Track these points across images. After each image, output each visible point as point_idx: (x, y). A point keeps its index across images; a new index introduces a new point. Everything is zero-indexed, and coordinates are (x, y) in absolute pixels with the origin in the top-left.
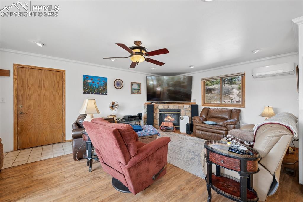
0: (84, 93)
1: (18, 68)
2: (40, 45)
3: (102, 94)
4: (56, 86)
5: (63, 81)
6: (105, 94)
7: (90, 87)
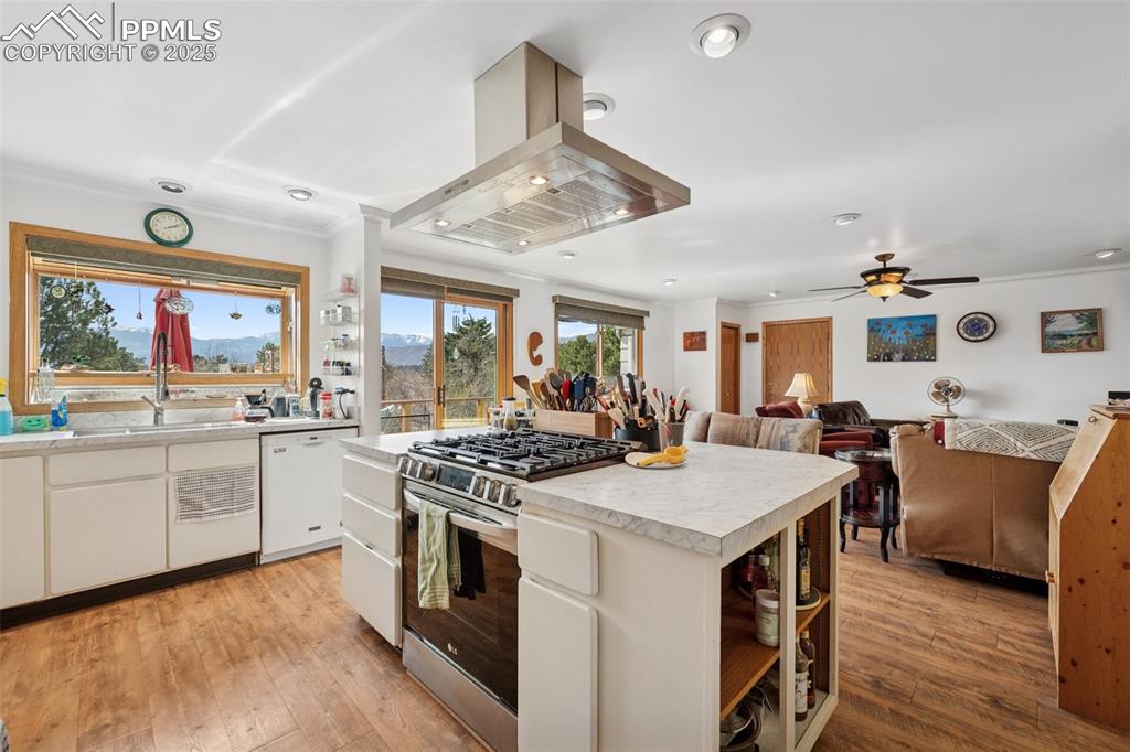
0: (871, 359)
1: (768, 327)
2: (773, 295)
3: (919, 359)
4: (817, 348)
5: (828, 336)
6: (930, 360)
7: (886, 343)
